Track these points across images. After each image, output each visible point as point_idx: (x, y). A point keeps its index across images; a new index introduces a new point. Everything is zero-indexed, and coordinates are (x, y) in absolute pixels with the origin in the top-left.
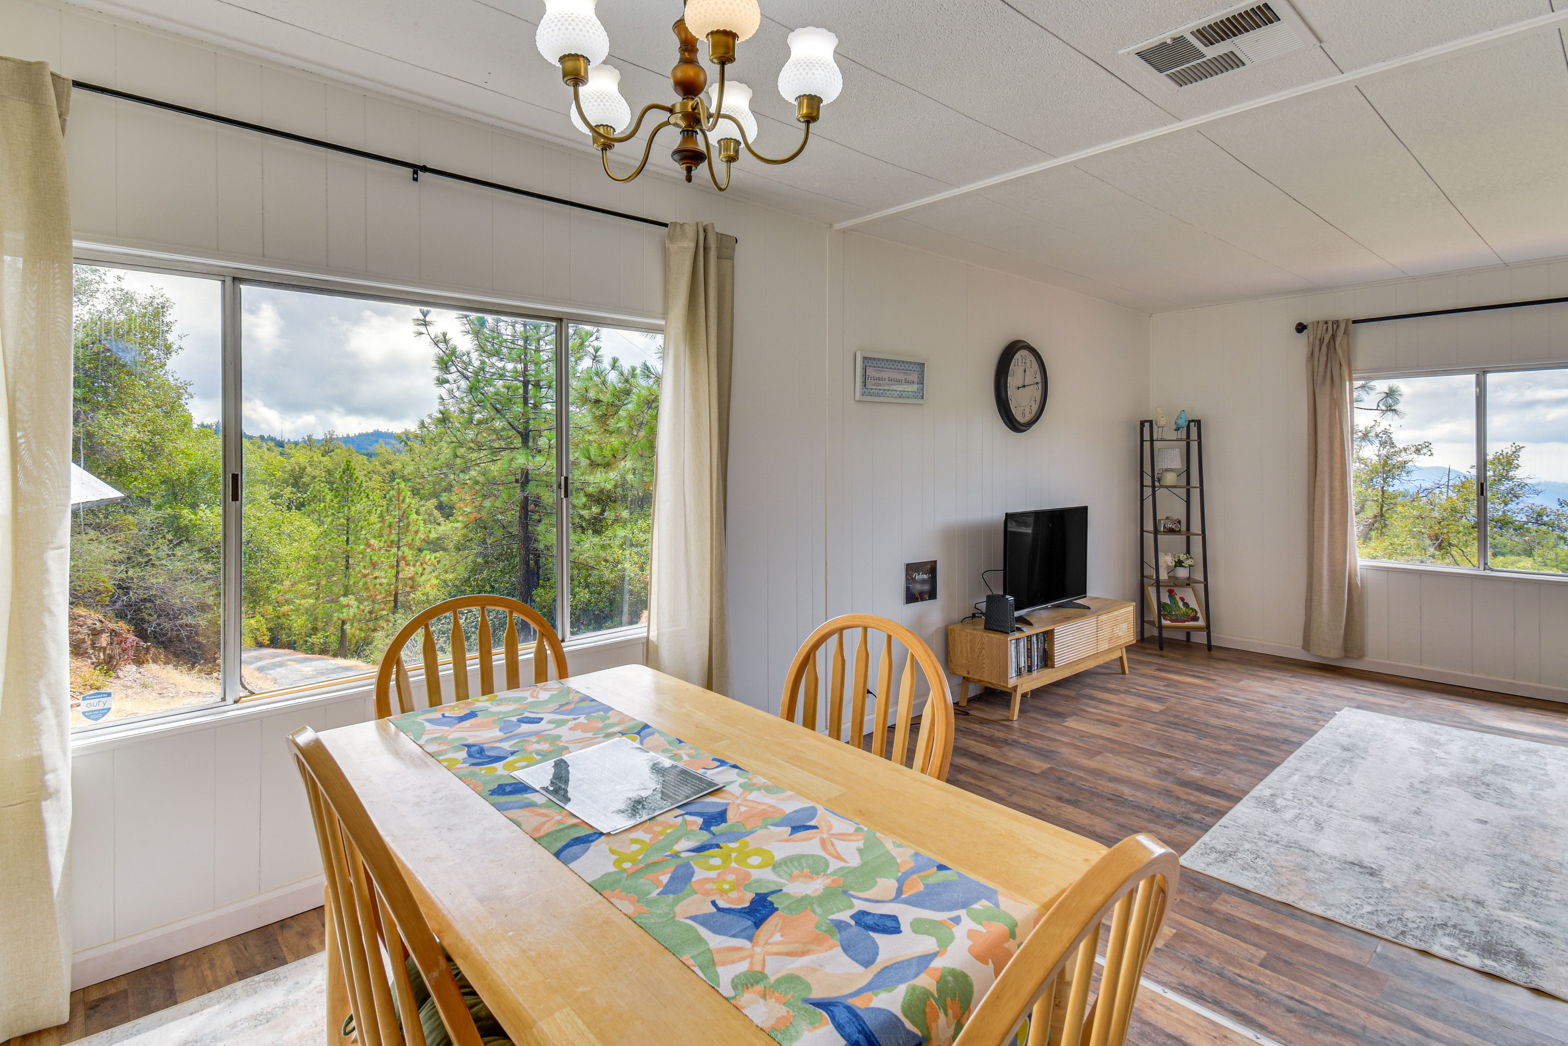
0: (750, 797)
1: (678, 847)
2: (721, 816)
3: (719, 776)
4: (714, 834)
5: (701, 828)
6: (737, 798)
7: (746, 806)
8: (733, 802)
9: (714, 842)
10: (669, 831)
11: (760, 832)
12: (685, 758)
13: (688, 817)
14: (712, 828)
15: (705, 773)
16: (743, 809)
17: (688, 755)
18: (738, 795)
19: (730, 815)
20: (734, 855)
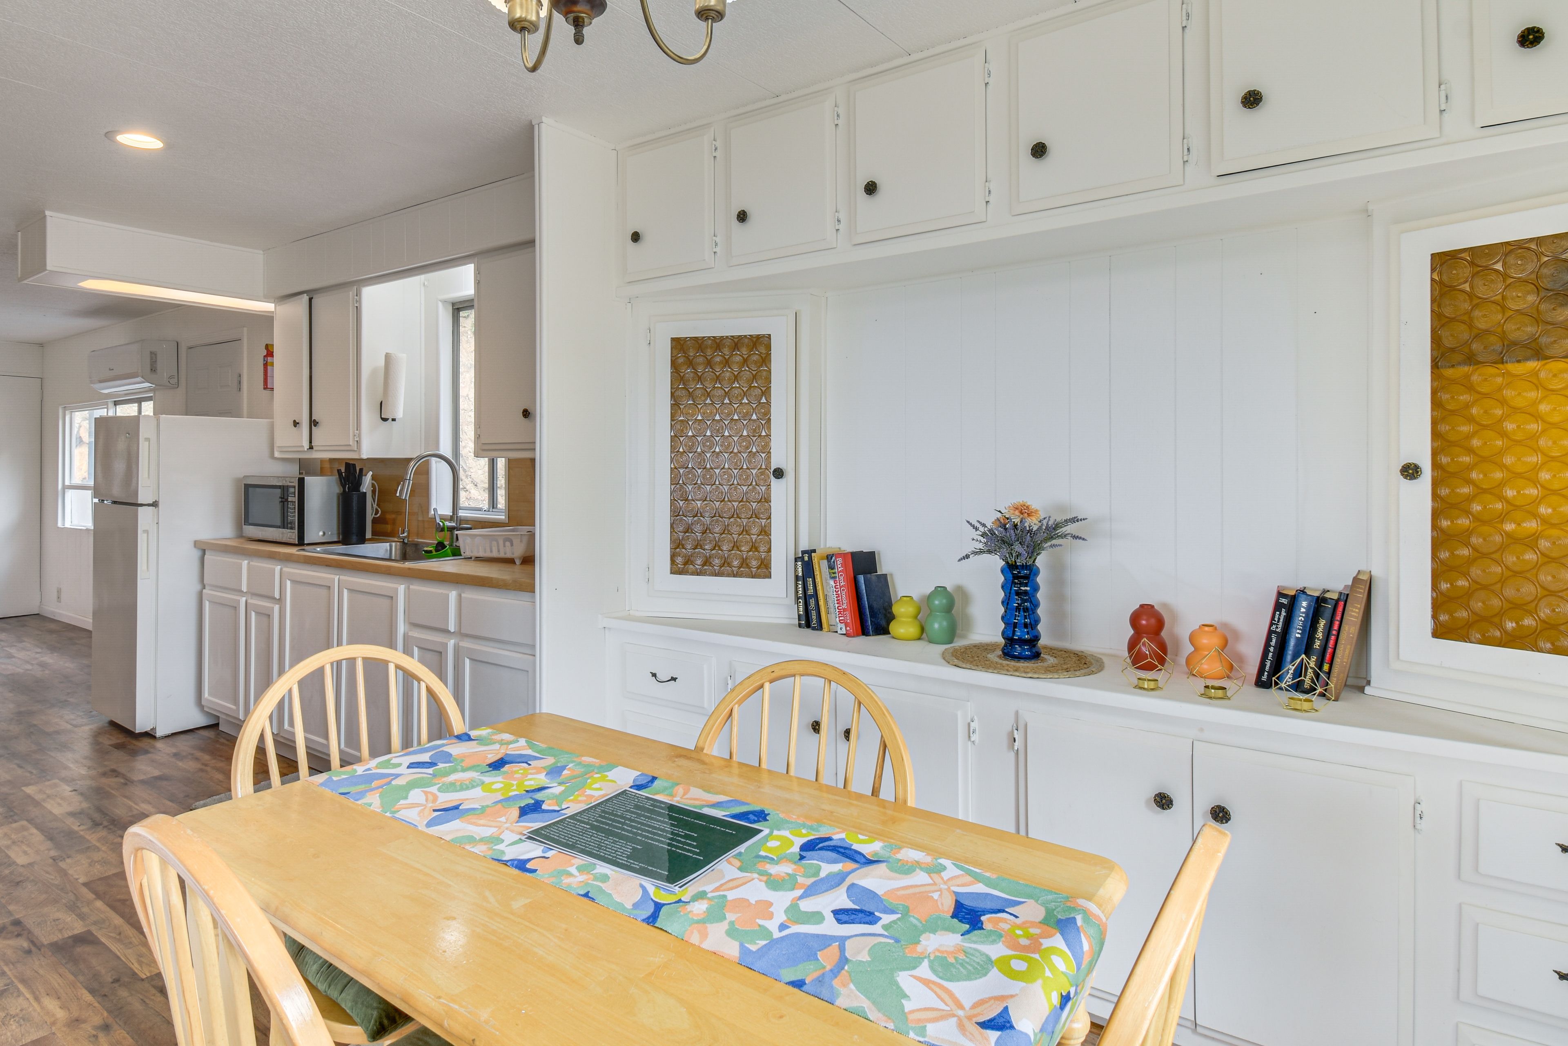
0: (494, 830)
1: (562, 788)
2: (524, 812)
3: (532, 850)
4: (531, 798)
5: (544, 801)
6: (507, 829)
7: (500, 822)
8: (511, 824)
9: (530, 794)
10: (572, 798)
11: (489, 803)
12: (573, 870)
13: (557, 808)
14: (533, 802)
15: (543, 852)
16: (503, 819)
17: (570, 875)
18: (507, 832)
19: (516, 813)
20: (515, 787)
